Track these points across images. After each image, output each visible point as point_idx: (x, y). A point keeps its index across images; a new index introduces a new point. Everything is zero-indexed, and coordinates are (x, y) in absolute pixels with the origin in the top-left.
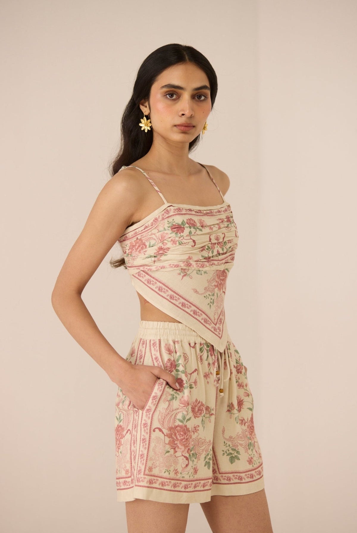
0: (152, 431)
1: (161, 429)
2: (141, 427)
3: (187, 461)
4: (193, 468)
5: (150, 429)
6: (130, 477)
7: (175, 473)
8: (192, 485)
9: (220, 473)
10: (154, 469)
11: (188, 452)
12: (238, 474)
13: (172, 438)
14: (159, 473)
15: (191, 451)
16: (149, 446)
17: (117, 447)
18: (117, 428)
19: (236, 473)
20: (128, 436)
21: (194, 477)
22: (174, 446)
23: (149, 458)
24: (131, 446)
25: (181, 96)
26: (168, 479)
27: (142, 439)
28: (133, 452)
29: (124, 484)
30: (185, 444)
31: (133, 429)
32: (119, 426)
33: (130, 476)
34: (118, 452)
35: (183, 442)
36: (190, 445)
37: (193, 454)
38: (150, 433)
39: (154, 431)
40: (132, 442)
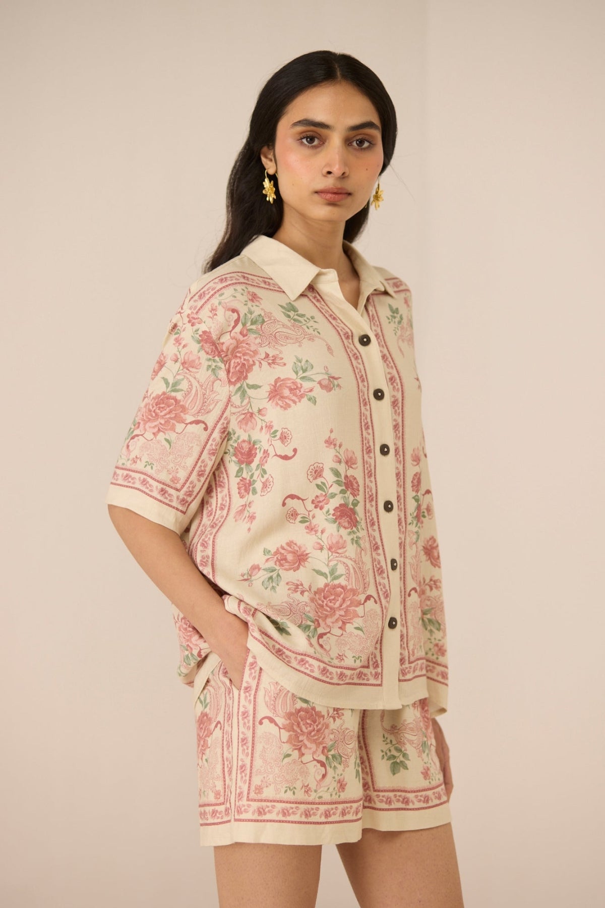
0: (257, 723)
1: (272, 719)
2: (238, 719)
3: (323, 769)
4: (335, 781)
5: (254, 721)
6: (223, 804)
7: (305, 791)
8: (337, 810)
9: (375, 791)
10: (265, 788)
11: (323, 752)
12: (403, 794)
13: (294, 731)
14: (276, 794)
15: (329, 751)
16: (253, 750)
17: (199, 751)
18: (199, 717)
19: (399, 791)
20: (217, 733)
21: (339, 796)
22: (298, 746)
23: (254, 770)
24: (223, 750)
25: (327, 141)
26: (293, 803)
27: (241, 739)
28: (227, 761)
29: (214, 815)
30: (316, 739)
31: (226, 721)
32: (204, 715)
33: (223, 802)
34: (202, 759)
35: (311, 737)
36: (325, 740)
37: (333, 756)
38: (254, 727)
39: (261, 723)
40: (225, 743)
